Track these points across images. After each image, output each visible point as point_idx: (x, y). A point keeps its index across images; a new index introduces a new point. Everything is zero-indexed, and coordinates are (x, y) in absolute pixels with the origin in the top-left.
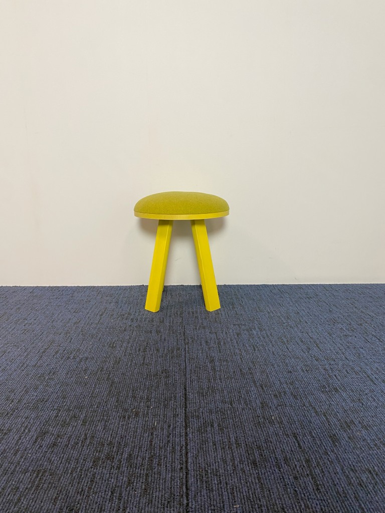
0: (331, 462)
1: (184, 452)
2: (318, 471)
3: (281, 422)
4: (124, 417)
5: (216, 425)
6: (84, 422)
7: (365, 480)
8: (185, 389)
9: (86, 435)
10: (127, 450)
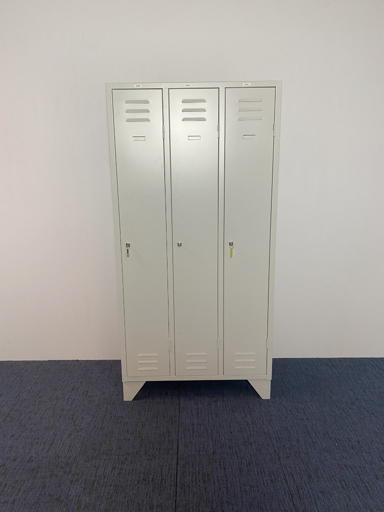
0: (236, 482)
1: (175, 477)
2: (230, 486)
3: (220, 462)
4: (149, 459)
5: (190, 464)
6: (131, 463)
7: (247, 489)
8: (178, 443)
9: (133, 469)
10: (151, 476)
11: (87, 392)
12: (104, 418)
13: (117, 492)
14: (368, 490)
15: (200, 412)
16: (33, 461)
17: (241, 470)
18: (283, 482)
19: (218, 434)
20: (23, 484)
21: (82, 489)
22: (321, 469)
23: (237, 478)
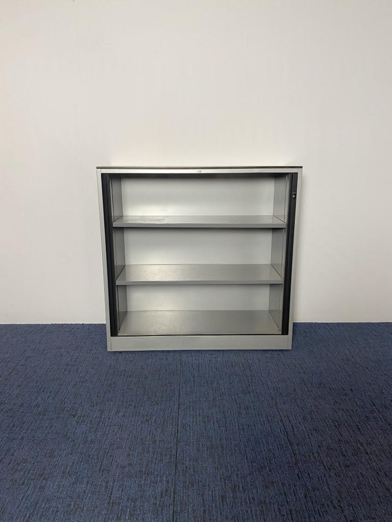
11: (91, 350)
12: (108, 372)
13: (121, 431)
14: (359, 429)
15: (200, 366)
16: (39, 406)
17: (240, 413)
18: (280, 422)
19: (218, 385)
20: (31, 424)
21: (88, 428)
22: (315, 412)
23: (236, 419)
